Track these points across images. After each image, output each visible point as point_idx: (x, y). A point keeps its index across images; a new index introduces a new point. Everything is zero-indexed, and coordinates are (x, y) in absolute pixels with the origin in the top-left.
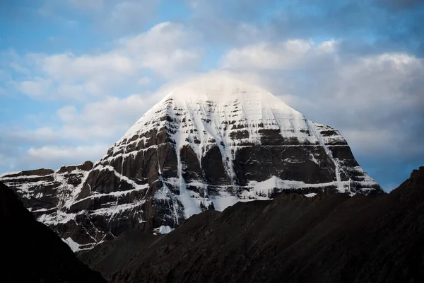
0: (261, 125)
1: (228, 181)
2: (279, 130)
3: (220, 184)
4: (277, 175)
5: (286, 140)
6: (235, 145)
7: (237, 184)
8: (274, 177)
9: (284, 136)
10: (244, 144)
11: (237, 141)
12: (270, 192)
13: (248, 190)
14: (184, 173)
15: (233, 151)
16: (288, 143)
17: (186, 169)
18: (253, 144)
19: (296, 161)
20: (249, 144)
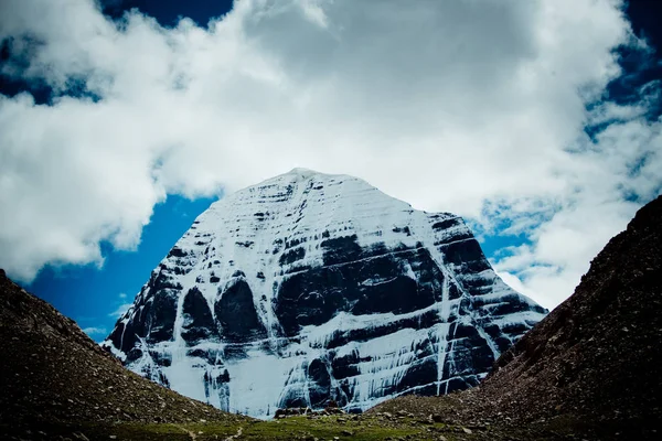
0: (326, 234)
1: (263, 332)
2: (354, 237)
3: (252, 340)
4: (347, 310)
5: (365, 250)
6: (282, 274)
7: (279, 334)
8: (342, 313)
9: (361, 245)
10: (296, 269)
11: (286, 267)
12: (328, 338)
13: (298, 341)
14: (186, 331)
15: (276, 284)
16: (369, 255)
17: (191, 325)
18: (309, 267)
19: (382, 281)
20: (302, 268)
